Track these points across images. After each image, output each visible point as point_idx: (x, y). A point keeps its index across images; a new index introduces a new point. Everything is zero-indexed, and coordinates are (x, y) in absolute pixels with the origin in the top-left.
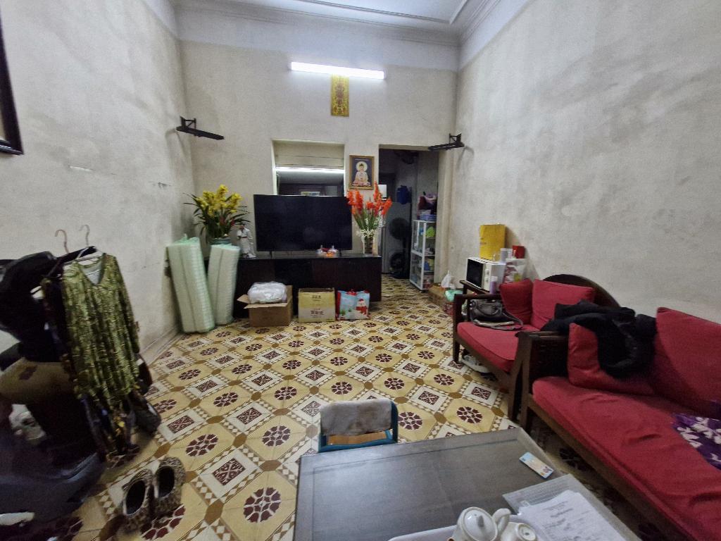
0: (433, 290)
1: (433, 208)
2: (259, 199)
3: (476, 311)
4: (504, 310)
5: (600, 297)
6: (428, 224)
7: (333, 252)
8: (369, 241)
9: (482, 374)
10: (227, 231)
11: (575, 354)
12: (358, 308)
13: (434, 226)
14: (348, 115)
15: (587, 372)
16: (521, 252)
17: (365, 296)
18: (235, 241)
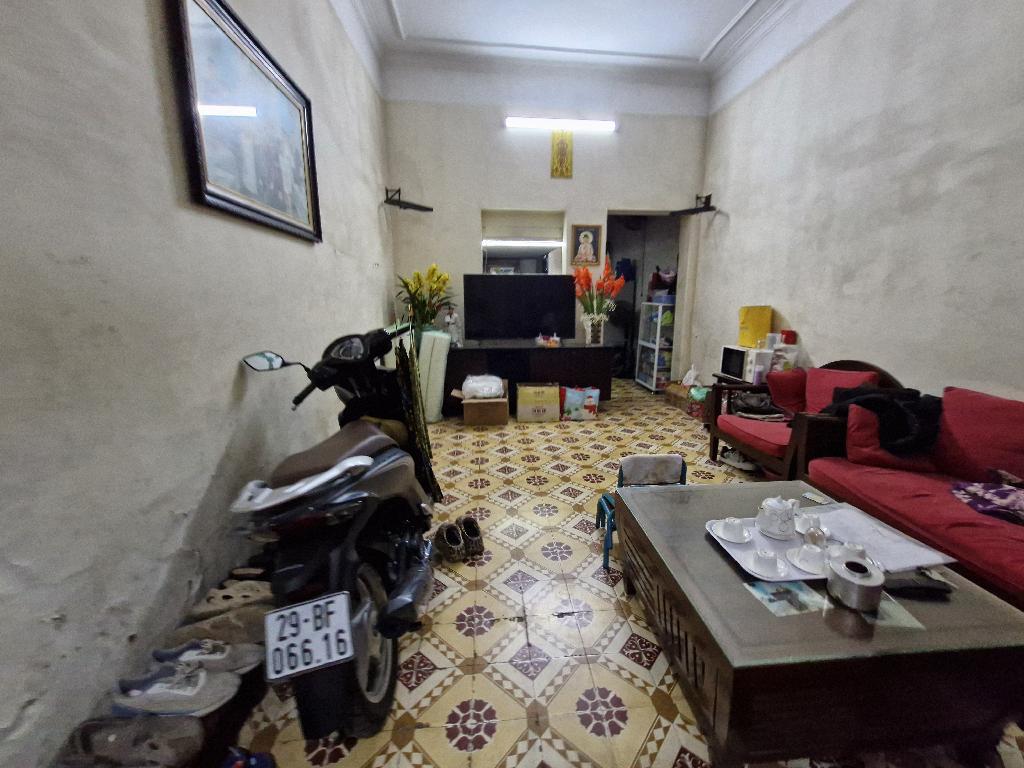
0: (672, 389)
1: (671, 287)
2: (469, 280)
3: (740, 402)
4: (772, 403)
5: (884, 380)
6: (664, 307)
7: (555, 341)
8: (595, 327)
9: (746, 472)
10: (433, 316)
11: (854, 434)
12: (586, 407)
13: (672, 309)
14: (570, 177)
15: (865, 450)
16: (791, 337)
17: (596, 393)
18: (445, 327)
